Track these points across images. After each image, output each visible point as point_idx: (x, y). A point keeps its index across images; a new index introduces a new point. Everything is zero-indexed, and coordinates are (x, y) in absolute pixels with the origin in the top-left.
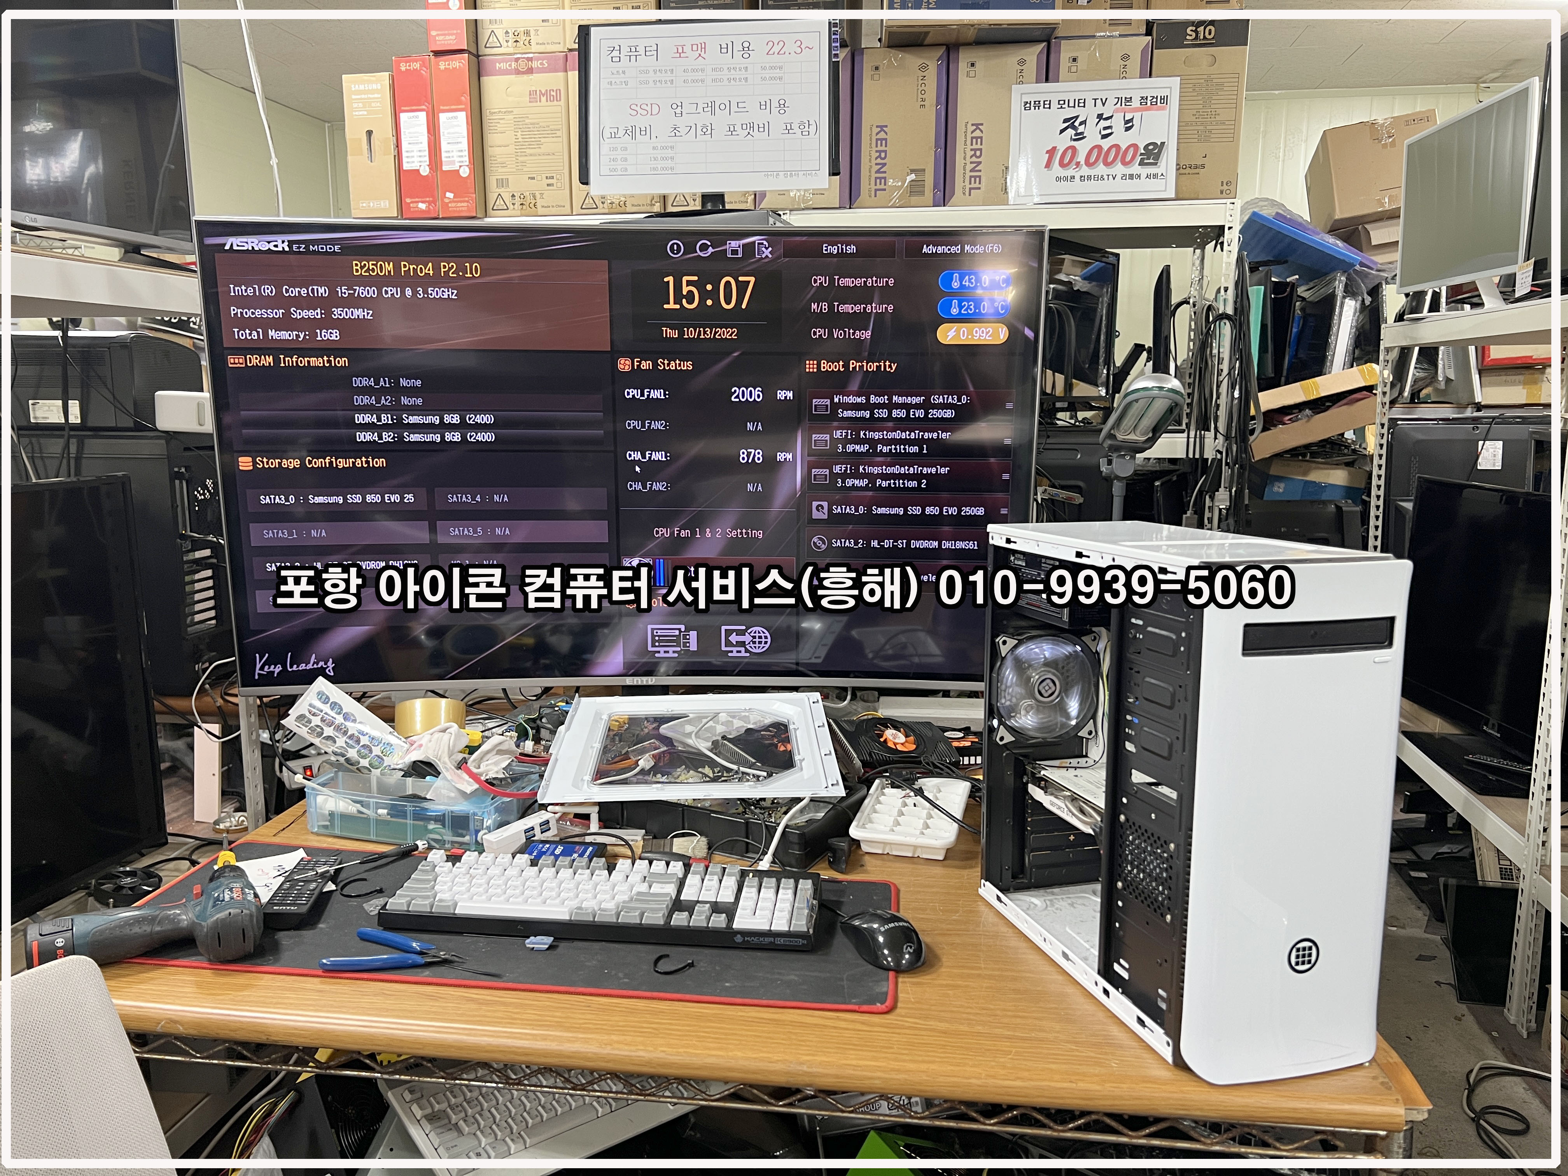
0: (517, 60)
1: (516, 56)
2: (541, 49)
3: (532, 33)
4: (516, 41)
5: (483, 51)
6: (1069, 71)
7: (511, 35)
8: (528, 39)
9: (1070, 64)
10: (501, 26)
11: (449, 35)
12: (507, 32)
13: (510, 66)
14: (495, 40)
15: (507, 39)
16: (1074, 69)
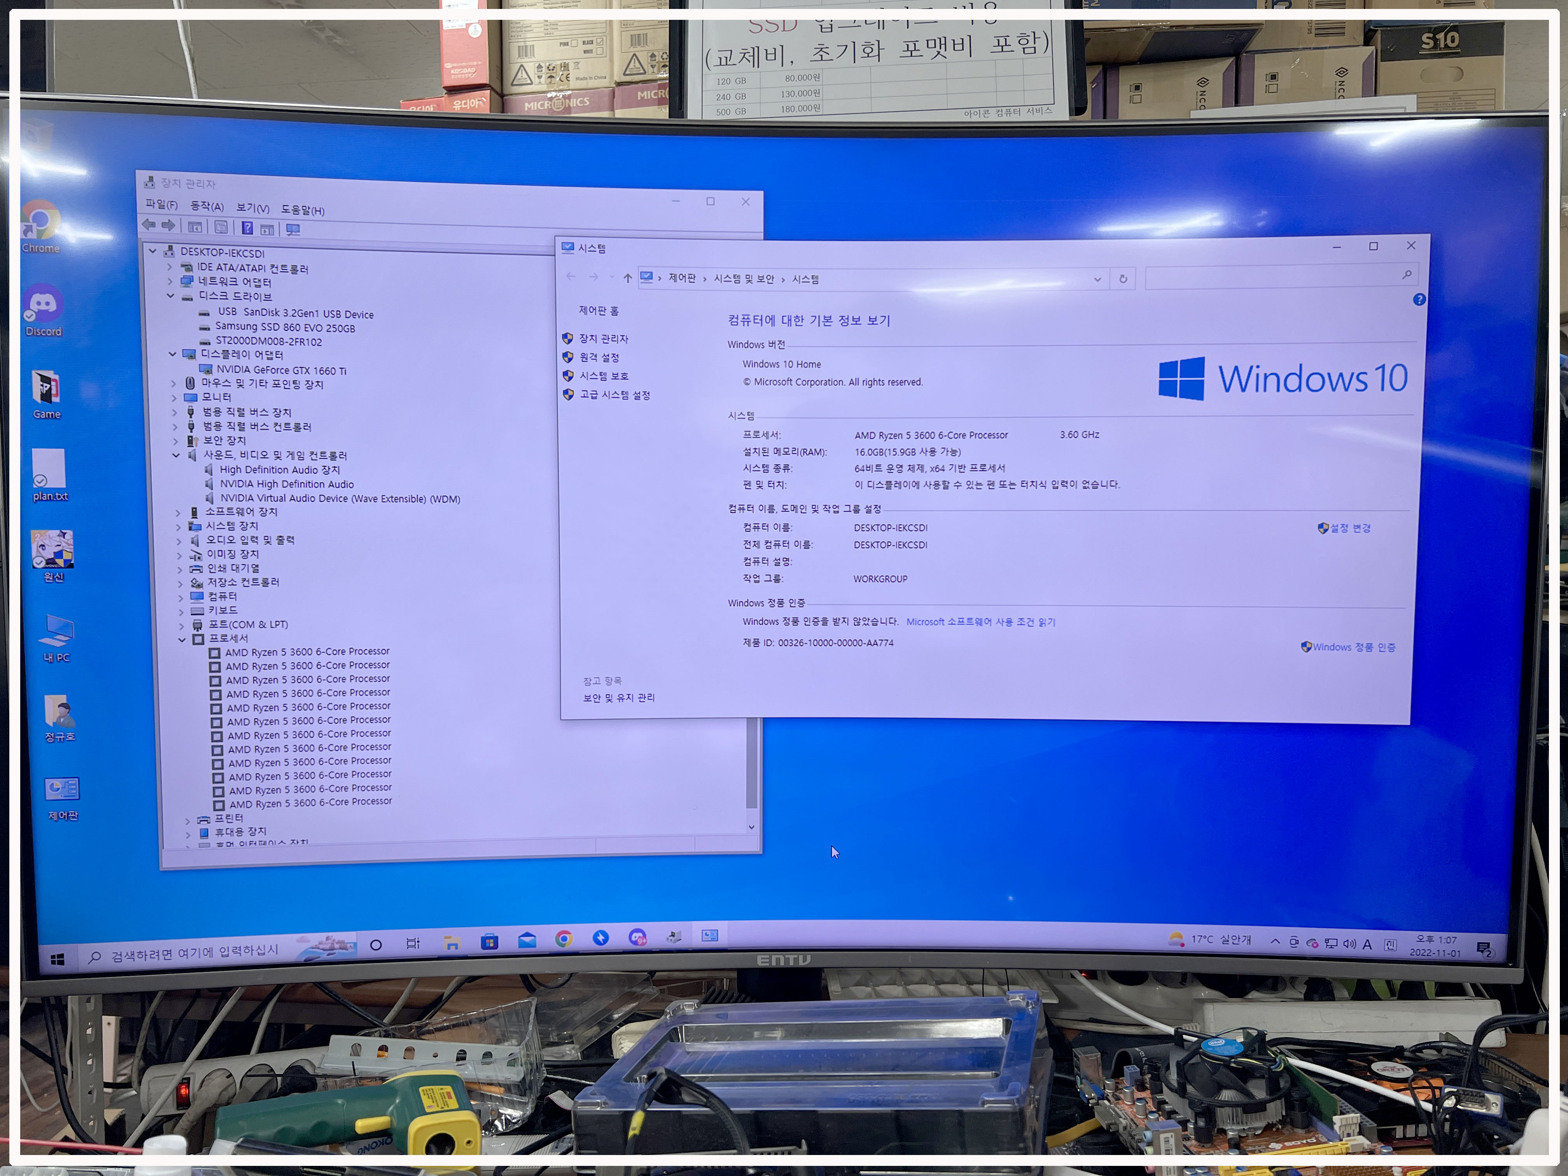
0: (551, 99)
1: (549, 95)
2: (583, 84)
3: (571, 66)
4: (551, 77)
5: (509, 89)
6: (1266, 90)
7: (544, 69)
8: (566, 73)
9: (1268, 83)
10: (533, 59)
11: (467, 67)
12: (540, 67)
13: (542, 105)
14: (525, 76)
15: (540, 74)
16: (1272, 88)
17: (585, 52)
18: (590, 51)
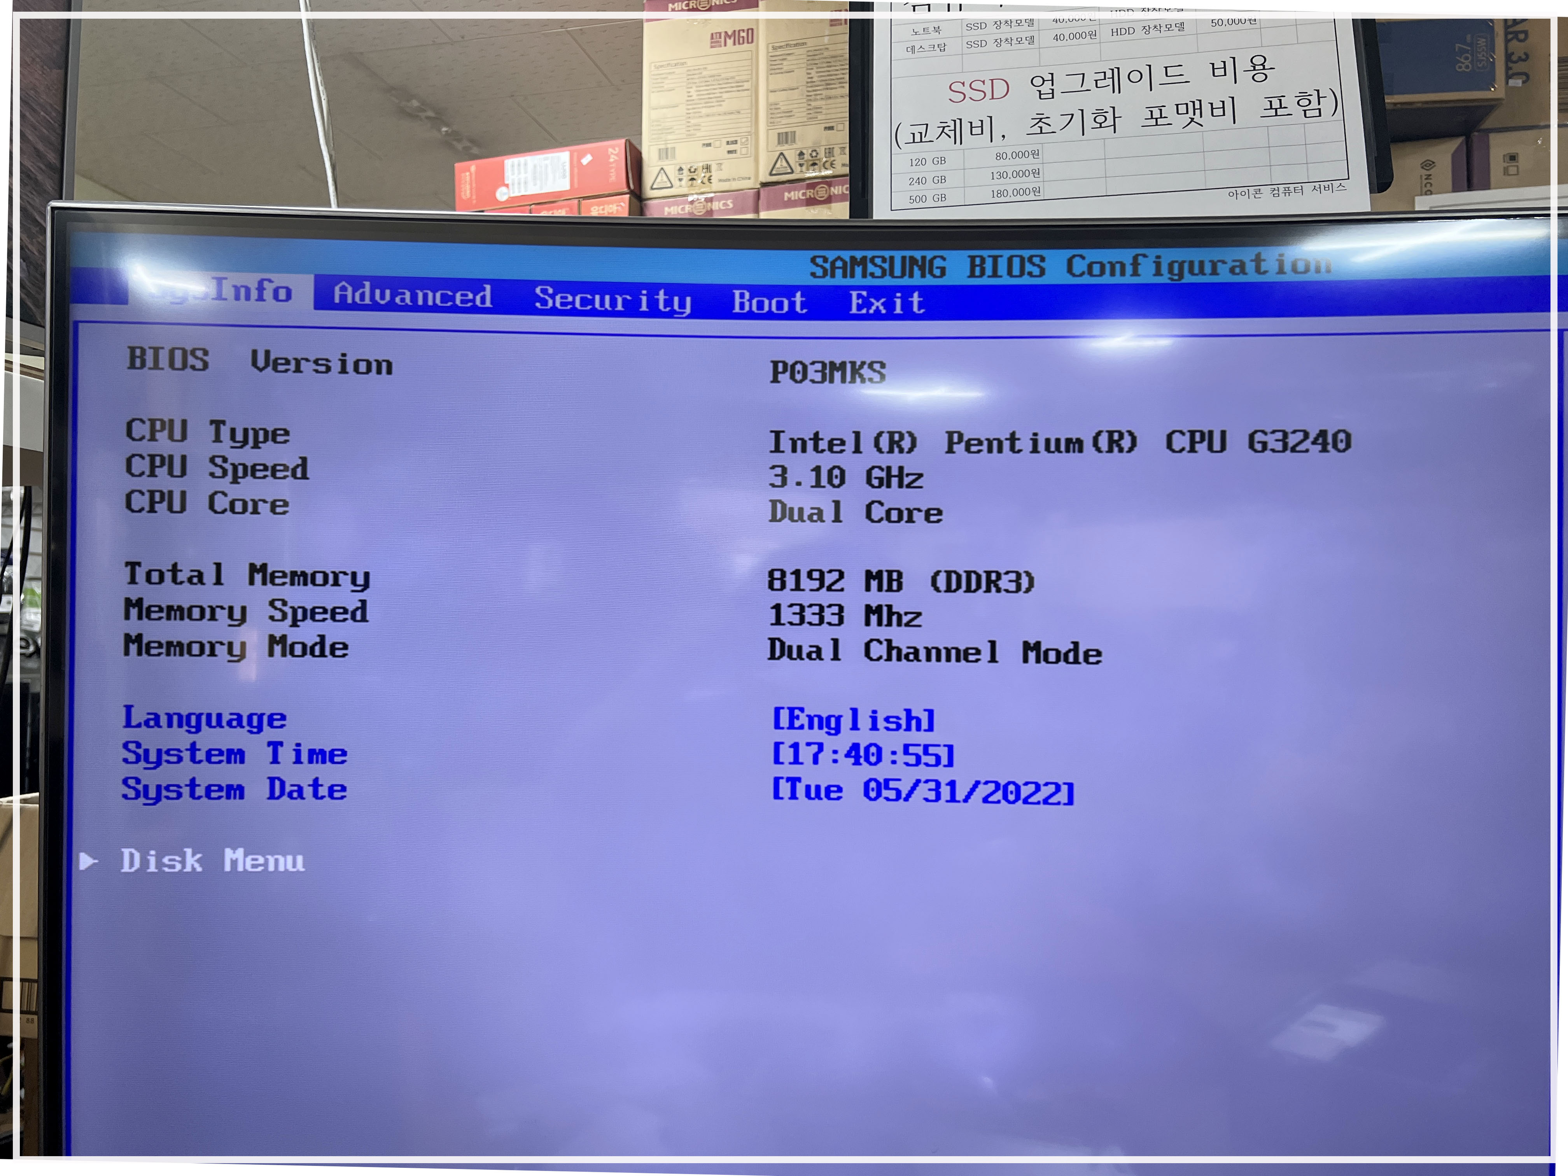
0: (692, 202)
1: (690, 199)
2: (726, 186)
3: (714, 168)
4: (693, 179)
5: (649, 193)
6: (1506, 172)
7: (686, 172)
8: (708, 175)
9: (1506, 165)
10: (674, 162)
12: (681, 169)
13: (683, 209)
14: (664, 179)
15: (681, 177)
16: (1513, 170)
17: (729, 152)
18: (734, 152)
